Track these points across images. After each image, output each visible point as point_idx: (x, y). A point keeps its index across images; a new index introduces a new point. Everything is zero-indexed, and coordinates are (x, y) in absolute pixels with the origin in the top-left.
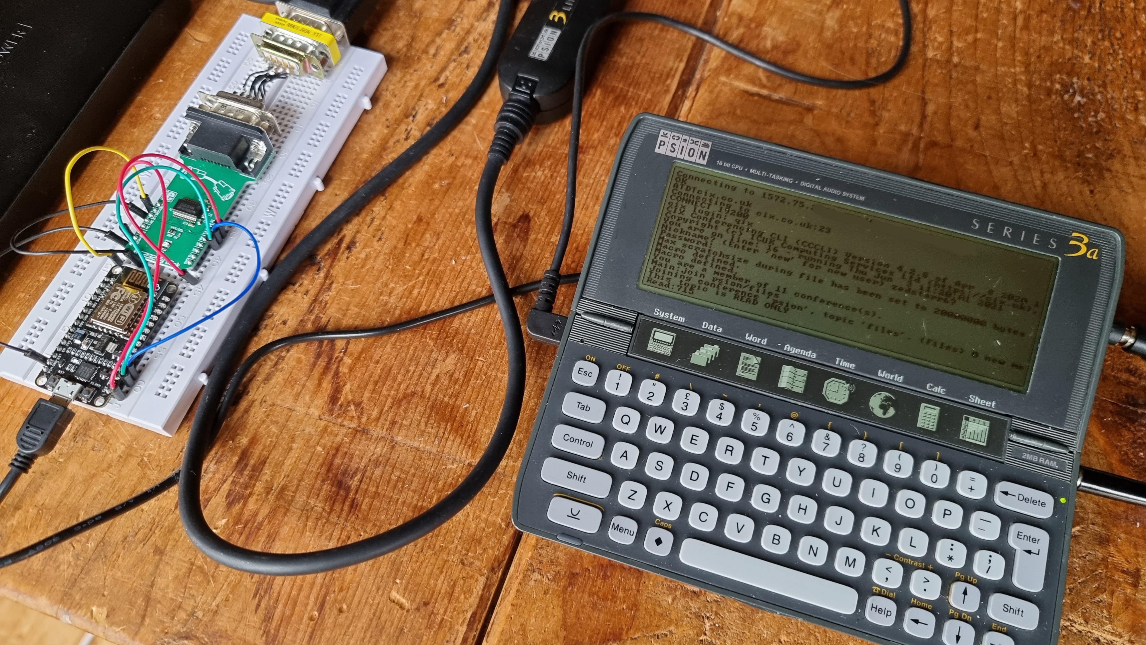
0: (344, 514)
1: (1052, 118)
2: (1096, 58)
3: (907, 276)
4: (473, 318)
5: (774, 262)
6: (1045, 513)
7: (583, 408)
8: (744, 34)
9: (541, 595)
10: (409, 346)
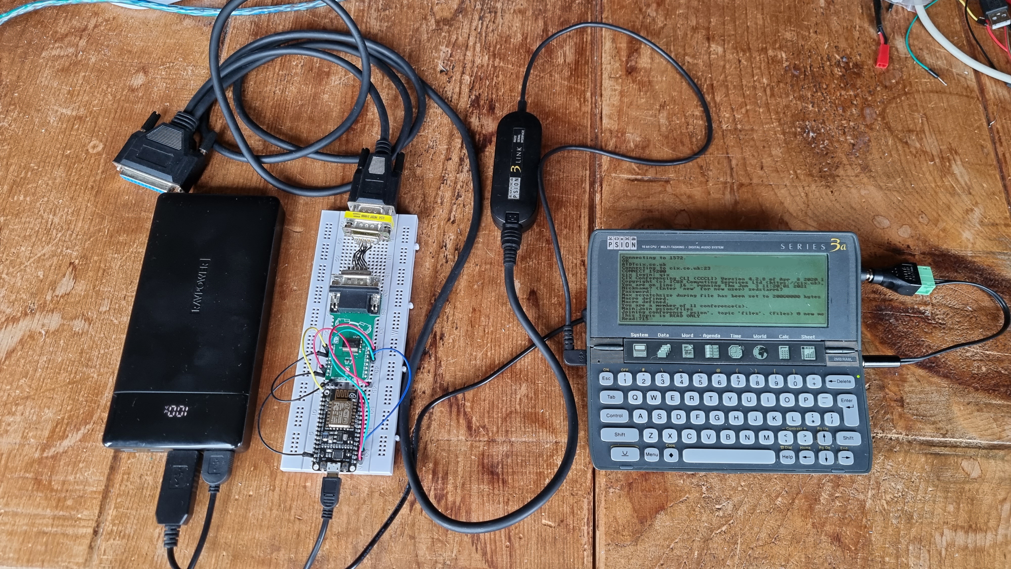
0: (501, 488)
1: (801, 152)
2: (816, 105)
3: (755, 282)
4: (526, 360)
5: (686, 292)
6: (852, 385)
7: (611, 398)
8: (616, 142)
9: (618, 499)
10: (498, 386)
